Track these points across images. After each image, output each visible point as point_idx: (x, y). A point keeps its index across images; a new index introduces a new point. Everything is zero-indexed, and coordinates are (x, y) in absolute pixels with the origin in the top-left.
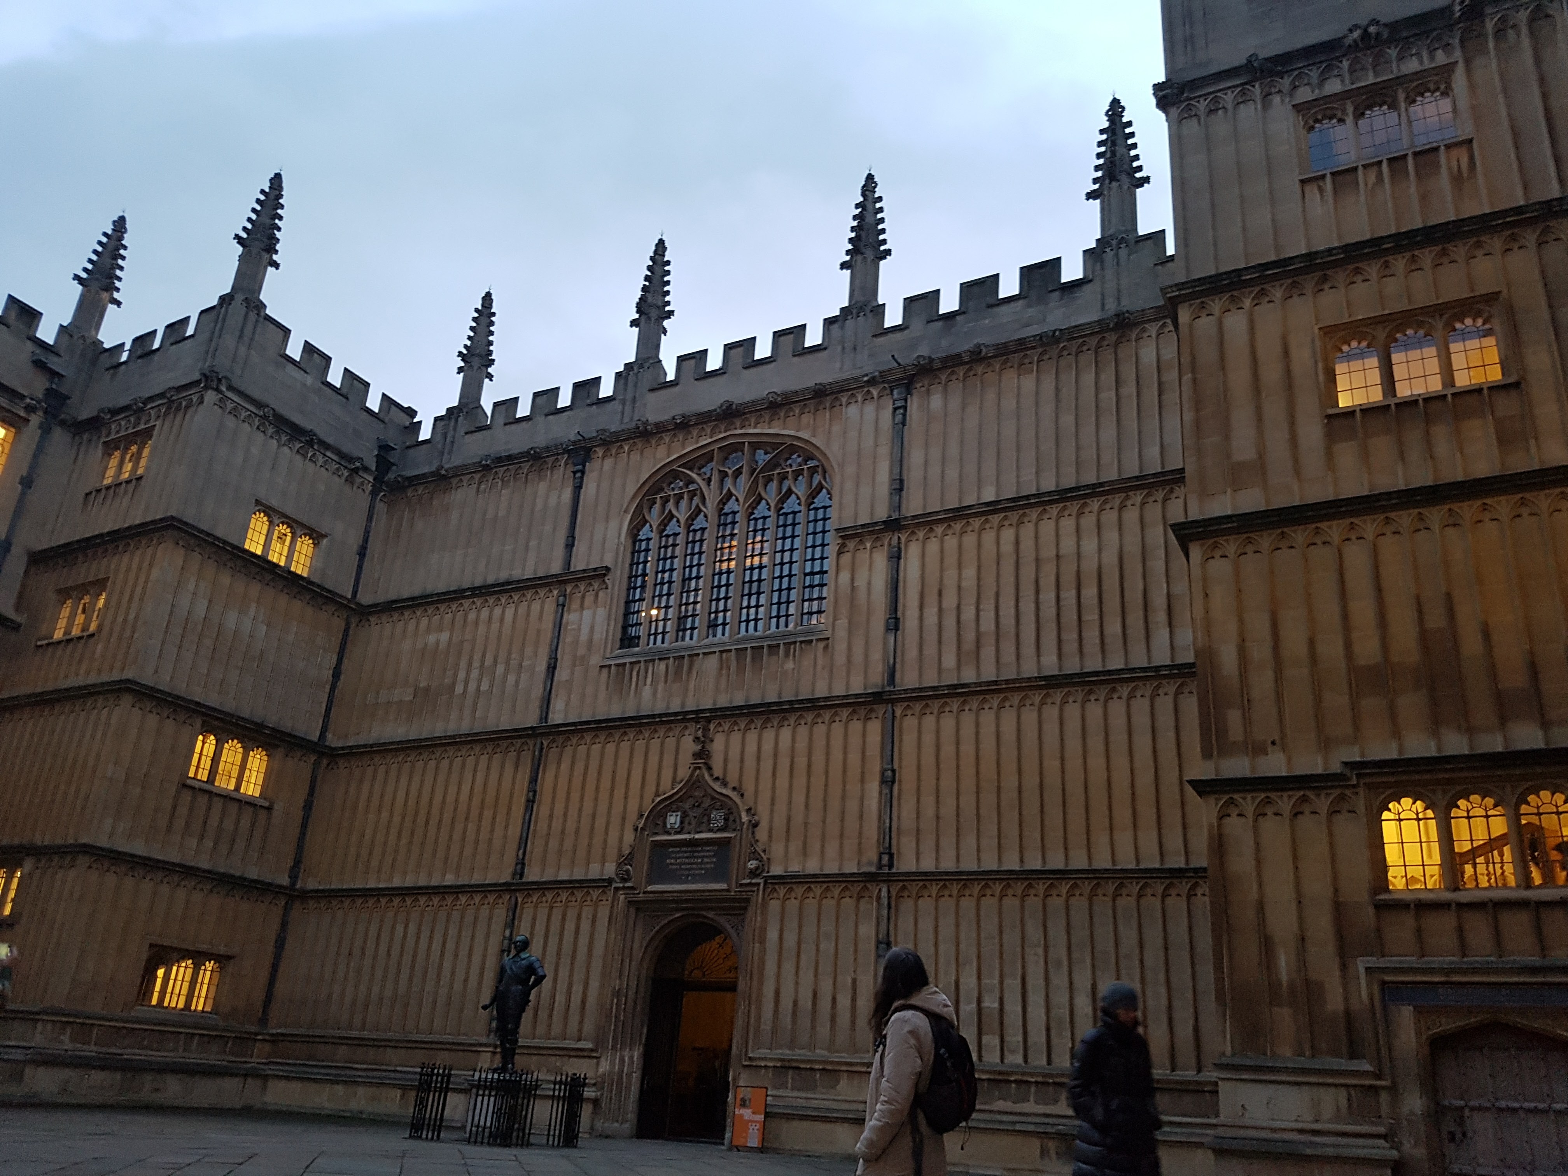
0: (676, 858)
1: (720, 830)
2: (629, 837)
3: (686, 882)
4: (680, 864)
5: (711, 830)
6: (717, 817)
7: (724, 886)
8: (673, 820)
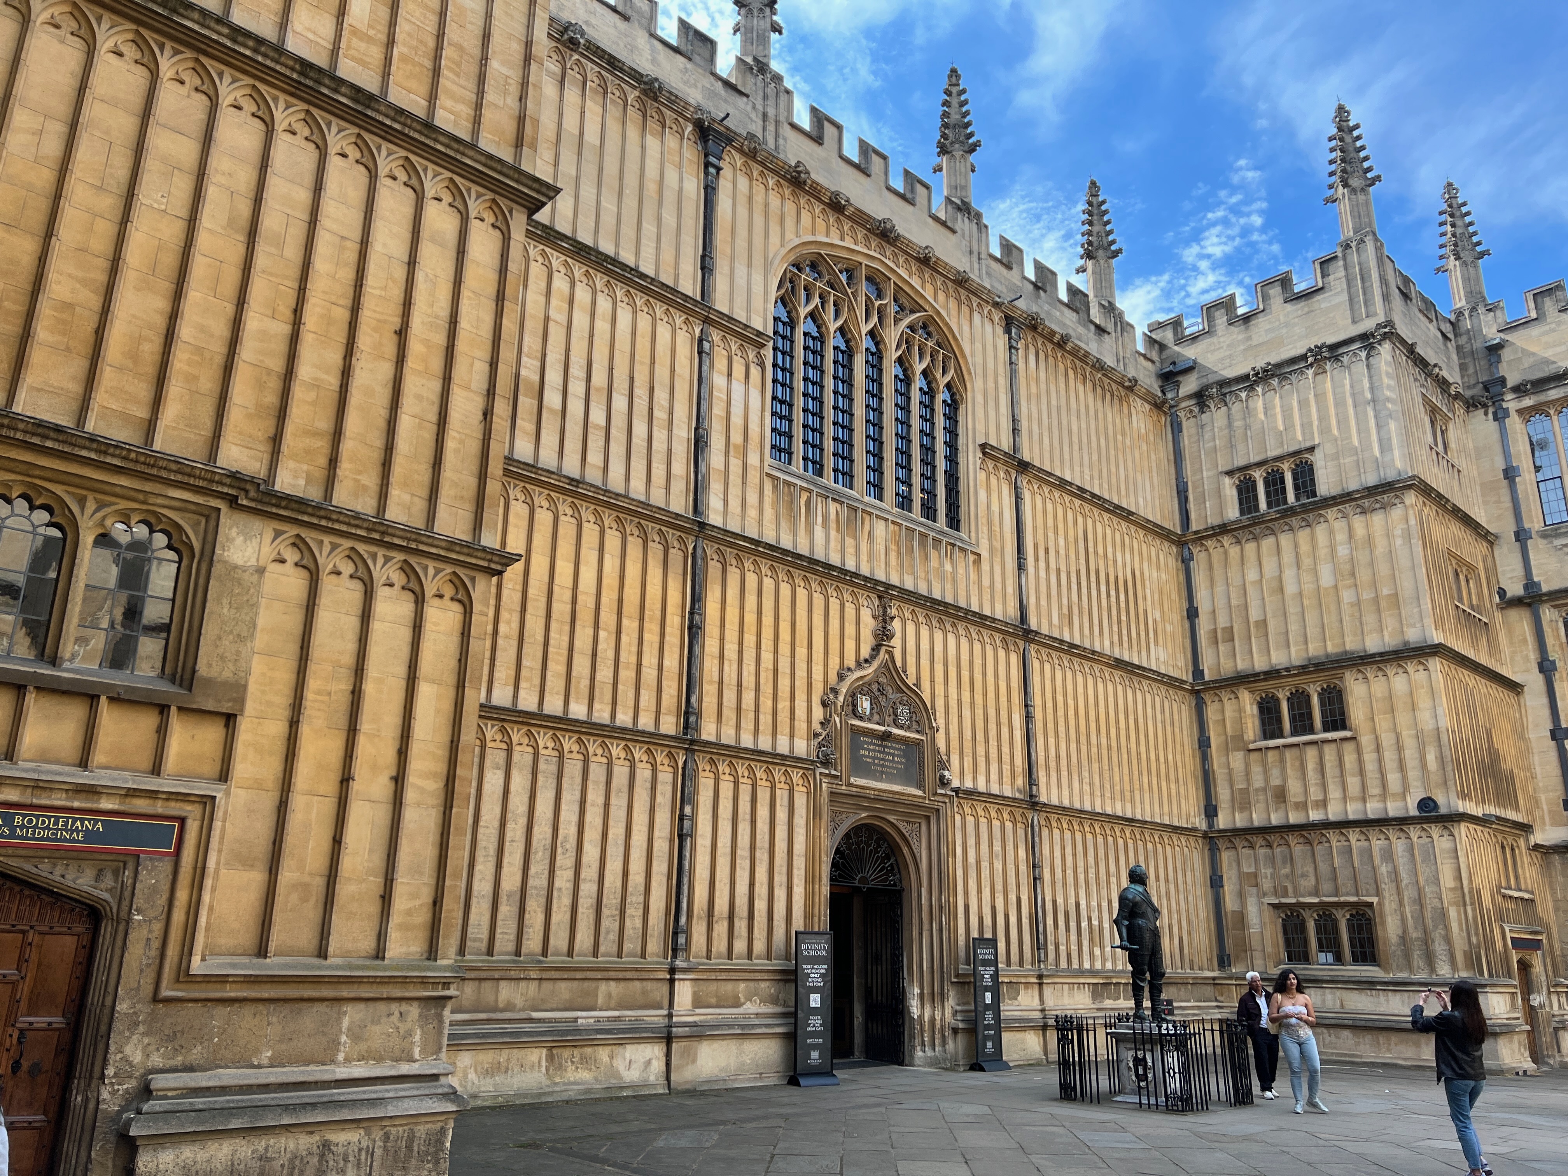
0: (869, 750)
1: (909, 728)
2: (818, 713)
3: (881, 780)
4: (874, 758)
5: (901, 727)
6: (904, 712)
7: (920, 793)
8: (865, 704)
